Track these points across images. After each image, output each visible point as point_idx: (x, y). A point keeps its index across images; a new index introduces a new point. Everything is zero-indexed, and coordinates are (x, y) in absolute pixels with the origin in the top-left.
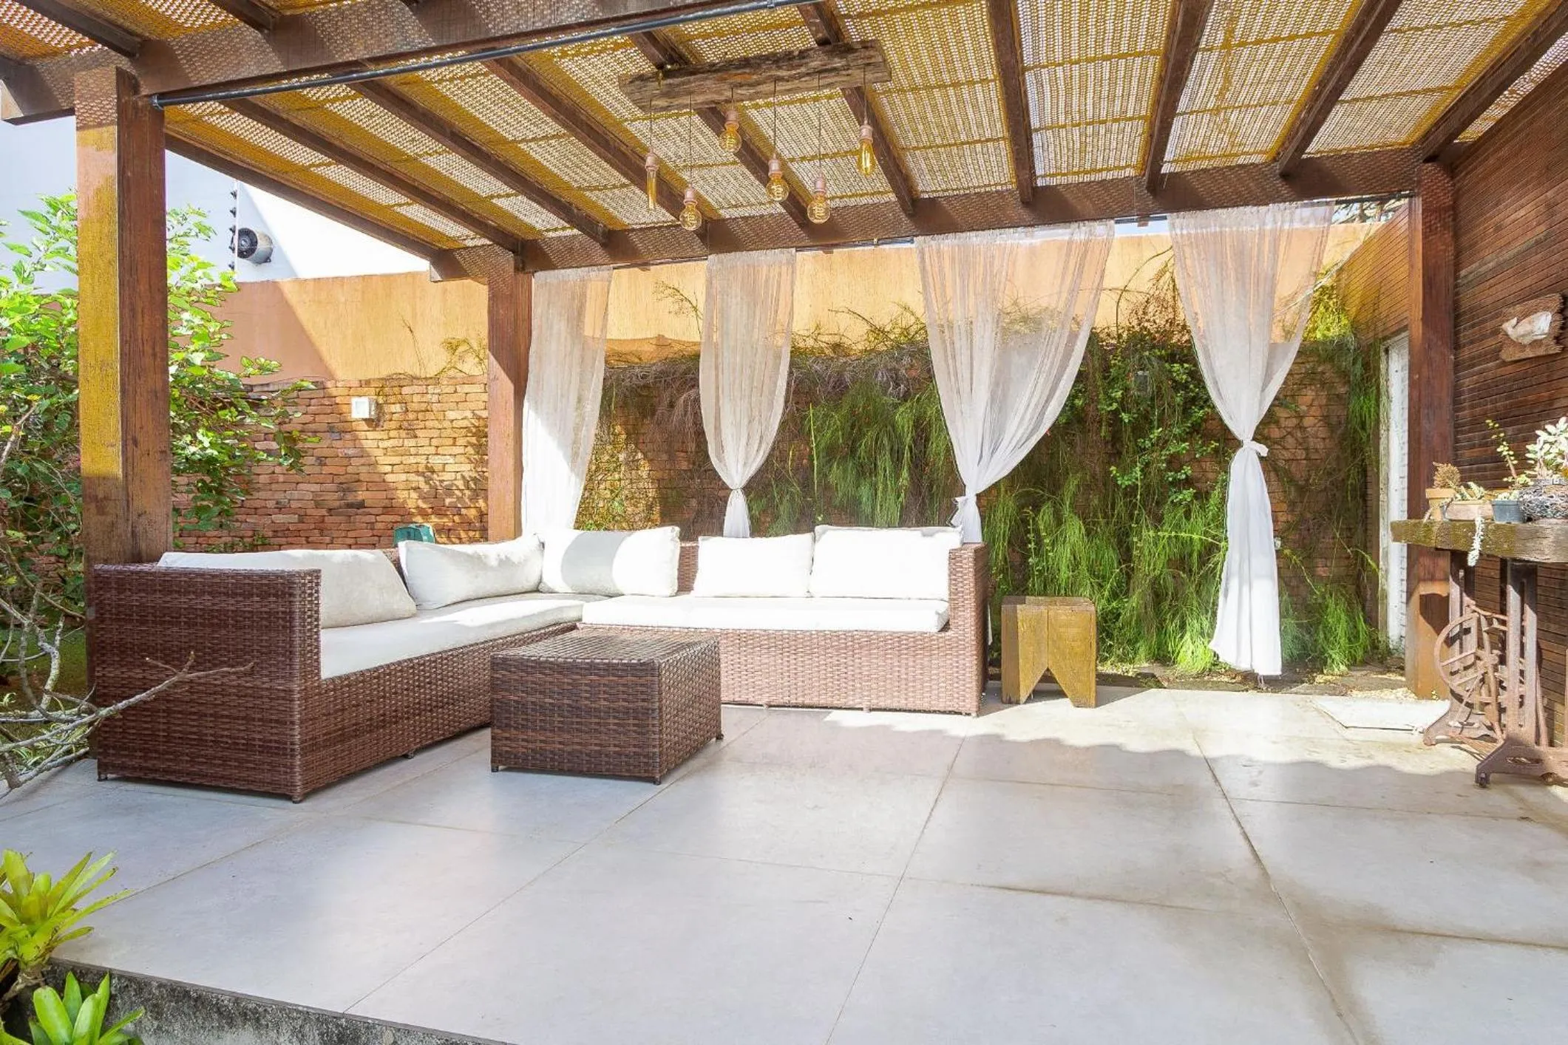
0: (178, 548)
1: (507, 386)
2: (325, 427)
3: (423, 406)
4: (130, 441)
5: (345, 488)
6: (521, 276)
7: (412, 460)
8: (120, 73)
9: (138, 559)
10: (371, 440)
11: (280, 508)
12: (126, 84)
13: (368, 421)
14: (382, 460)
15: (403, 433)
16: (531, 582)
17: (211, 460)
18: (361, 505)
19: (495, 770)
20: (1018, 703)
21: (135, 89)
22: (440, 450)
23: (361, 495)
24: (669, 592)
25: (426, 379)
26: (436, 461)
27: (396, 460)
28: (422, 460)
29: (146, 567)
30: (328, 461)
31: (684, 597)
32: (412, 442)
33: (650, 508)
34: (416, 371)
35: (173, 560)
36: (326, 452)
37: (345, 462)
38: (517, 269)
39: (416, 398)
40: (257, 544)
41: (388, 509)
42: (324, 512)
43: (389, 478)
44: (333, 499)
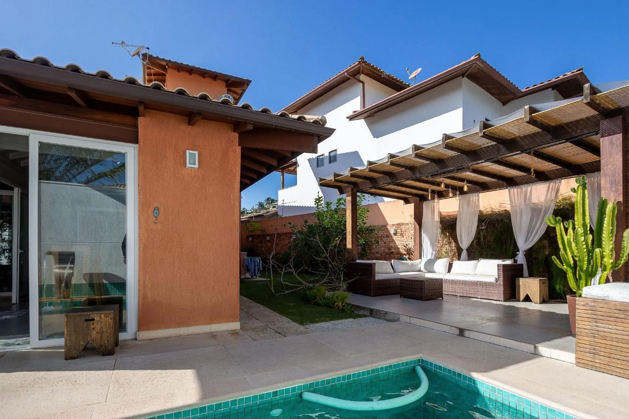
0: (358, 259)
1: (418, 227)
2: (385, 235)
3: (405, 230)
4: (353, 243)
5: (390, 249)
6: (420, 203)
7: (403, 242)
8: (352, 188)
9: (353, 261)
10: (395, 238)
11: (377, 253)
12: (352, 189)
13: (394, 234)
14: (396, 242)
15: (401, 236)
16: (418, 269)
17: (364, 244)
18: (392, 252)
19: (400, 297)
20: (520, 301)
21: (353, 190)
22: (409, 240)
23: (393, 250)
24: (445, 272)
25: (406, 224)
26: (408, 243)
27: (399, 242)
28: (405, 242)
29: (355, 262)
30: (386, 243)
31: (449, 273)
32: (402, 238)
33: (455, 254)
34: (403, 222)
35: (358, 261)
36: (386, 241)
37: (389, 243)
38: (420, 201)
39: (404, 228)
40: (370, 259)
41: (398, 254)
42: (385, 254)
43: (398, 246)
44: (387, 251)
